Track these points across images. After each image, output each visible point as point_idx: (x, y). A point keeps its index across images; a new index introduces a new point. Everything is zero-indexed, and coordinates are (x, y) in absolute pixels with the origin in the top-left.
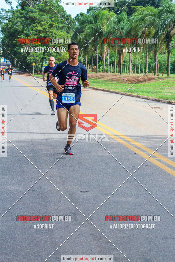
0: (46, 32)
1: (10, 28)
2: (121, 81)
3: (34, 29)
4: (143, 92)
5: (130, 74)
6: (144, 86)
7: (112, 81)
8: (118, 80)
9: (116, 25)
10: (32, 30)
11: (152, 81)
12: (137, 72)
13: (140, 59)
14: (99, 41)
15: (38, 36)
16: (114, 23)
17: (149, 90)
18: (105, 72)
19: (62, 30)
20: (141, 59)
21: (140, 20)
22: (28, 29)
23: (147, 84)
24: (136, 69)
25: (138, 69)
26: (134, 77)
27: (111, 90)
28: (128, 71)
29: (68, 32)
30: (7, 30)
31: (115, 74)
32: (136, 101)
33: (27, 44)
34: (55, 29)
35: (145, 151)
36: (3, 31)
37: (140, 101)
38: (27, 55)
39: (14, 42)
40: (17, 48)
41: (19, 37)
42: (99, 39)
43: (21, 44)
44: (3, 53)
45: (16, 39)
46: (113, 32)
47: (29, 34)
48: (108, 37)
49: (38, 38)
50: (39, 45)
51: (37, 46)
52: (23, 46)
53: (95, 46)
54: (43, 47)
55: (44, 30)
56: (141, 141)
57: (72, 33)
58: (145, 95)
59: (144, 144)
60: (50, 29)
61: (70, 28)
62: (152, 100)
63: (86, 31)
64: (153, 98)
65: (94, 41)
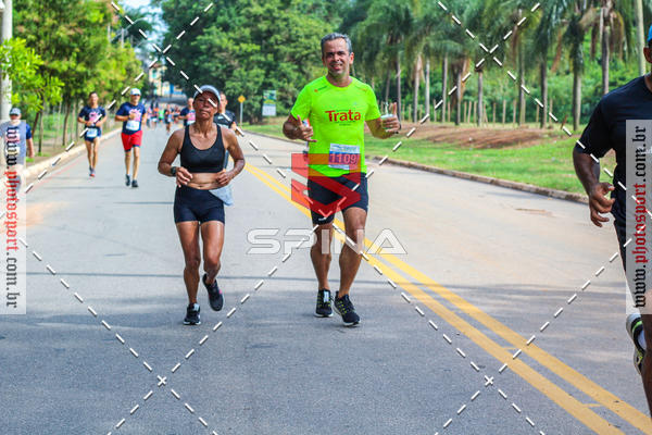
0: (274, 20)
1: (184, 8)
2: (457, 143)
3: (243, 12)
4: (509, 169)
5: (481, 124)
6: (512, 155)
7: (435, 142)
8: (450, 141)
10: (238, 14)
11: (533, 142)
12: (499, 120)
13: (506, 87)
14: (403, 40)
15: (254, 29)
17: (522, 167)
18: (418, 119)
19: (312, 15)
20: (510, 87)
22: (229, 12)
23: (520, 149)
24: (497, 111)
25: (502, 111)
26: (490, 132)
27: (426, 166)
28: (475, 117)
29: (327, 20)
30: (176, 15)
31: (444, 123)
32: (488, 193)
33: (227, 50)
34: (296, 12)
35: (486, 328)
36: (168, 16)
37: (497, 194)
38: (225, 77)
39: (192, 44)
40: (201, 58)
41: (205, 30)
42: (403, 37)
43: (209, 49)
44: (168, 71)
45: (199, 37)
46: (438, 20)
47: (232, 24)
48: (425, 33)
49: (252, 33)
50: (256, 52)
51: (251, 54)
52: (217, 55)
53: (392, 54)
54: (266, 56)
55: (268, 15)
56: (478, 300)
57: (337, 22)
58: (511, 178)
59: (486, 308)
60: (282, 12)
61: (332, 9)
62: (528, 191)
63: (370, 17)
64: (531, 186)
65: (392, 41)
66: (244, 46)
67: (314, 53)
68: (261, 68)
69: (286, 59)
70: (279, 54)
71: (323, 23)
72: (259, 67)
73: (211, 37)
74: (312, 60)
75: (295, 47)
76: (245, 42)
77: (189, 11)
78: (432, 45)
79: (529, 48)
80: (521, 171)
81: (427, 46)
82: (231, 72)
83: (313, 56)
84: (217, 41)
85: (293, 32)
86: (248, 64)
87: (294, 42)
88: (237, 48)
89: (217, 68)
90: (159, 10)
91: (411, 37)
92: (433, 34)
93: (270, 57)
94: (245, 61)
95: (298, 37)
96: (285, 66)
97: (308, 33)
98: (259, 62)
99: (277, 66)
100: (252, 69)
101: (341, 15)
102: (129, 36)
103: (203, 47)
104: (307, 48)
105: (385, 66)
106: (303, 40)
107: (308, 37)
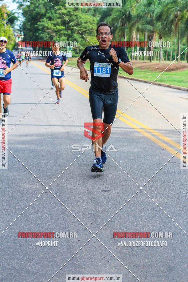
0: (71, 15)
1: (32, 10)
2: (151, 69)
3: (57, 12)
4: (175, 81)
5: (161, 61)
6: (175, 74)
7: (141, 69)
8: (148, 68)
9: (146, 8)
10: (56, 13)
11: (184, 69)
12: (169, 59)
13: (171, 45)
14: (127, 25)
15: (62, 20)
16: (144, 5)
17: (180, 80)
18: (134, 59)
19: (88, 13)
20: (173, 45)
21: (172, 3)
22: (51, 12)
23: (178, 72)
24: (168, 56)
25: (170, 56)
26: (165, 65)
27: (139, 79)
28: (159, 58)
29: (94, 15)
30: (28, 13)
31: (145, 61)
32: (167, 91)
33: (50, 29)
34: (81, 12)
35: (174, 147)
36: (25, 14)
37: (170, 91)
38: (50, 40)
39: (36, 26)
40: (39, 32)
41: (41, 20)
42: (127, 23)
43: (43, 28)
44: (25, 38)
45: (39, 23)
46: (143, 16)
47: (53, 18)
48: (137, 22)
49: (61, 21)
50: (63, 29)
51: (61, 30)
52: (46, 31)
53: (123, 31)
54: (67, 31)
55: (68, 13)
56: (169, 135)
57: (99, 16)
58: (176, 85)
59: (173, 139)
60: (75, 12)
61: (96, 11)
62: (184, 90)
63: (113, 14)
64: (185, 88)
65: (122, 25)
66: (58, 27)
67: (88, 30)
68: (66, 36)
69: (76, 33)
70: (73, 30)
71: (92, 17)
72: (65, 36)
73: (44, 23)
74: (87, 33)
75: (80, 27)
76: (58, 25)
77: (34, 12)
78: (140, 27)
79: (183, 28)
80: (180, 82)
81: (138, 27)
82: (52, 38)
83: (88, 31)
84: (46, 25)
85: (80, 21)
86: (60, 35)
87: (79, 25)
88: (55, 28)
89: (46, 36)
90: (21, 11)
91: (131, 24)
92: (141, 22)
93: (69, 32)
94: (59, 33)
95: (81, 23)
96: (76, 36)
97: (86, 21)
98: (64, 34)
99: (72, 36)
100: (61, 37)
101: (100, 14)
102: (8, 22)
103: (40, 27)
104: (86, 28)
105: (119, 36)
106: (84, 24)
107: (86, 23)
